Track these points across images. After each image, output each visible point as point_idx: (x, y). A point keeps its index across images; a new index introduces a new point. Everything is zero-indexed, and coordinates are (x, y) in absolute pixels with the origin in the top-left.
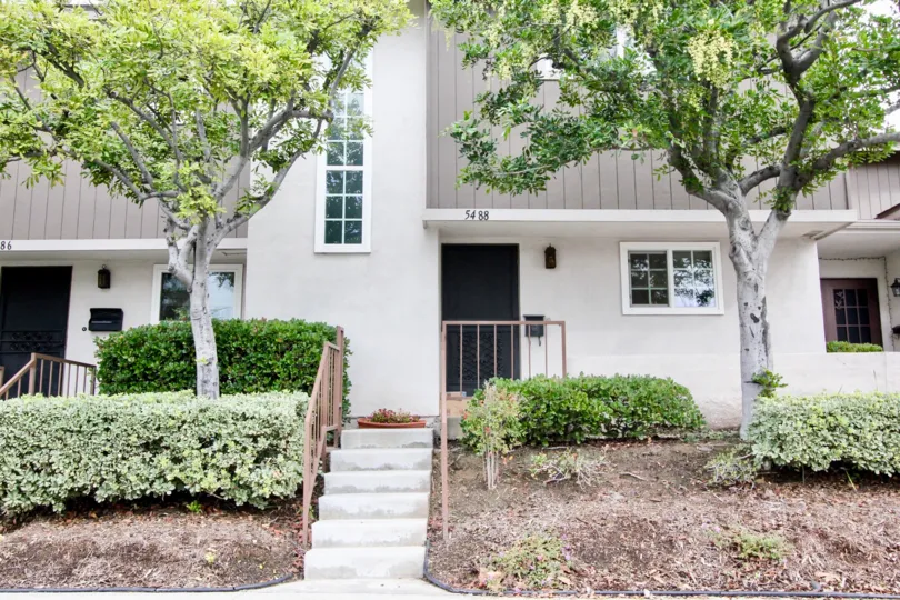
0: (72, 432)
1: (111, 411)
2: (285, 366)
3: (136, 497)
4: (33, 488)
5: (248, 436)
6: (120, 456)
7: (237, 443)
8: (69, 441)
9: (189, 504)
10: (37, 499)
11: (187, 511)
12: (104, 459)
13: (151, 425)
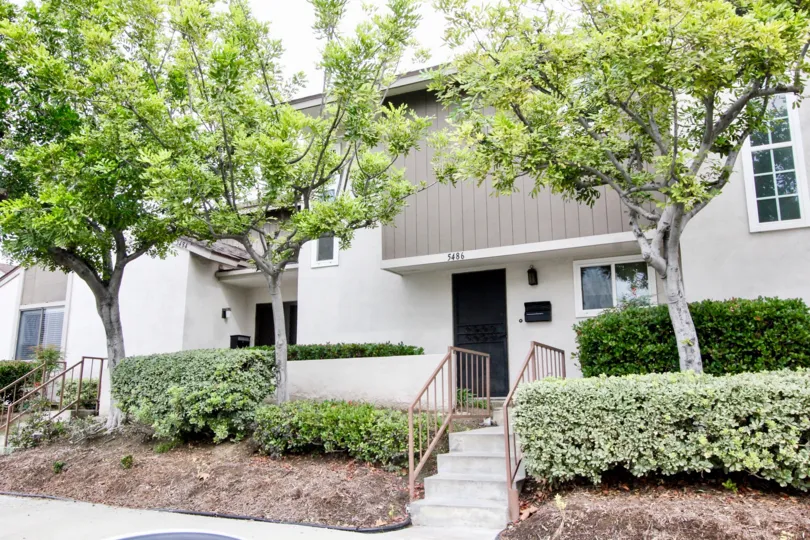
0: (608, 411)
1: (643, 390)
2: (768, 344)
3: (673, 473)
4: (577, 461)
5: (789, 415)
6: (656, 433)
7: (777, 422)
8: (607, 419)
9: (725, 482)
10: (580, 471)
11: (723, 489)
12: (640, 436)
13: (683, 404)
